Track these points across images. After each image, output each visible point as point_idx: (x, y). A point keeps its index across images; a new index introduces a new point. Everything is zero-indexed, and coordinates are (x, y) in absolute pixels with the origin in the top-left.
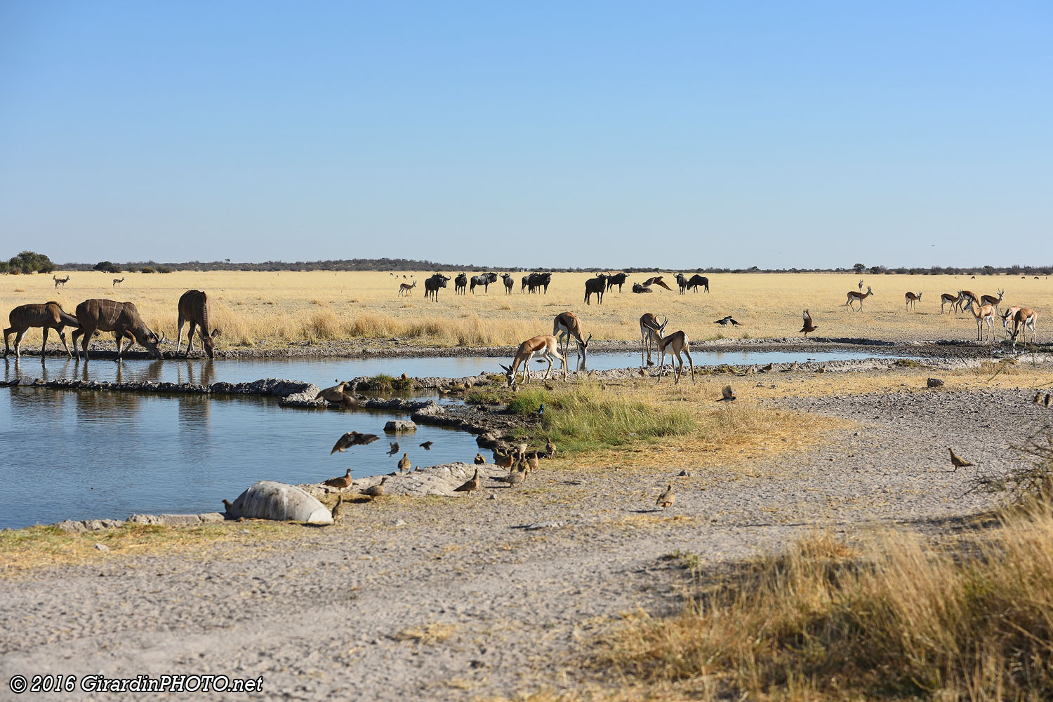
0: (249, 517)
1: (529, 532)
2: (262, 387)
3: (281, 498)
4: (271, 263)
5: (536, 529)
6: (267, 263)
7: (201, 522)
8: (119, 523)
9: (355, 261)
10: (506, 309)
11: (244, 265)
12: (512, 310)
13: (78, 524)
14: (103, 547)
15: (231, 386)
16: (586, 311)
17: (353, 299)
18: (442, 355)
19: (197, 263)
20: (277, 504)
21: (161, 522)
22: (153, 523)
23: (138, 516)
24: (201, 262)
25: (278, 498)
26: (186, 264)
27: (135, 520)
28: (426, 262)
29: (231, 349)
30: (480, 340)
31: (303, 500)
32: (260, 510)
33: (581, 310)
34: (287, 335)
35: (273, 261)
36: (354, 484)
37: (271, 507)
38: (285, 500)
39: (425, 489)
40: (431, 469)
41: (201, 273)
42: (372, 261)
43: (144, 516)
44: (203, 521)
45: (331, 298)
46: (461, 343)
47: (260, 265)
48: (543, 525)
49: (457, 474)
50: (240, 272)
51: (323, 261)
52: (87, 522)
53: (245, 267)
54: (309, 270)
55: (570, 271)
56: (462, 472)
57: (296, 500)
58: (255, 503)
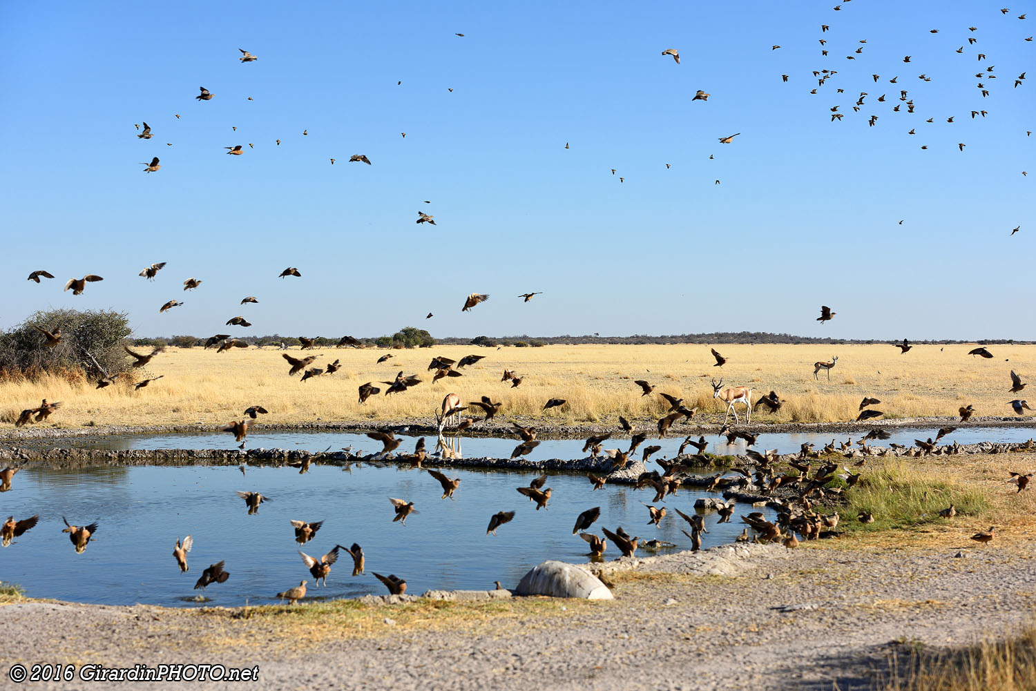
0: (535, 594)
1: (784, 613)
2: (591, 464)
3: (564, 577)
4: (637, 337)
5: (790, 611)
6: (633, 337)
7: (489, 598)
8: (414, 598)
9: (716, 334)
10: (850, 383)
11: (612, 338)
12: (855, 384)
13: (377, 598)
14: (391, 622)
15: (563, 462)
16: (927, 385)
17: (706, 373)
18: (773, 431)
19: (568, 337)
20: (560, 582)
21: (453, 598)
22: (446, 599)
23: (432, 592)
24: (571, 336)
25: (561, 577)
26: (557, 338)
27: (429, 596)
28: (785, 335)
29: (576, 424)
30: (813, 416)
31: (583, 578)
32: (545, 588)
33: (923, 385)
34: (631, 410)
35: (640, 335)
36: (641, 563)
37: (554, 586)
38: (568, 579)
39: (705, 568)
40: (717, 549)
41: (571, 346)
42: (733, 334)
43: (437, 592)
44: (492, 597)
45: (686, 372)
46: (795, 418)
47: (627, 338)
48: (797, 607)
49: (740, 553)
50: (608, 346)
51: (687, 334)
52: (386, 597)
53: (613, 341)
54: (673, 343)
55: (925, 343)
56: (747, 552)
57: (577, 578)
58: (541, 579)
